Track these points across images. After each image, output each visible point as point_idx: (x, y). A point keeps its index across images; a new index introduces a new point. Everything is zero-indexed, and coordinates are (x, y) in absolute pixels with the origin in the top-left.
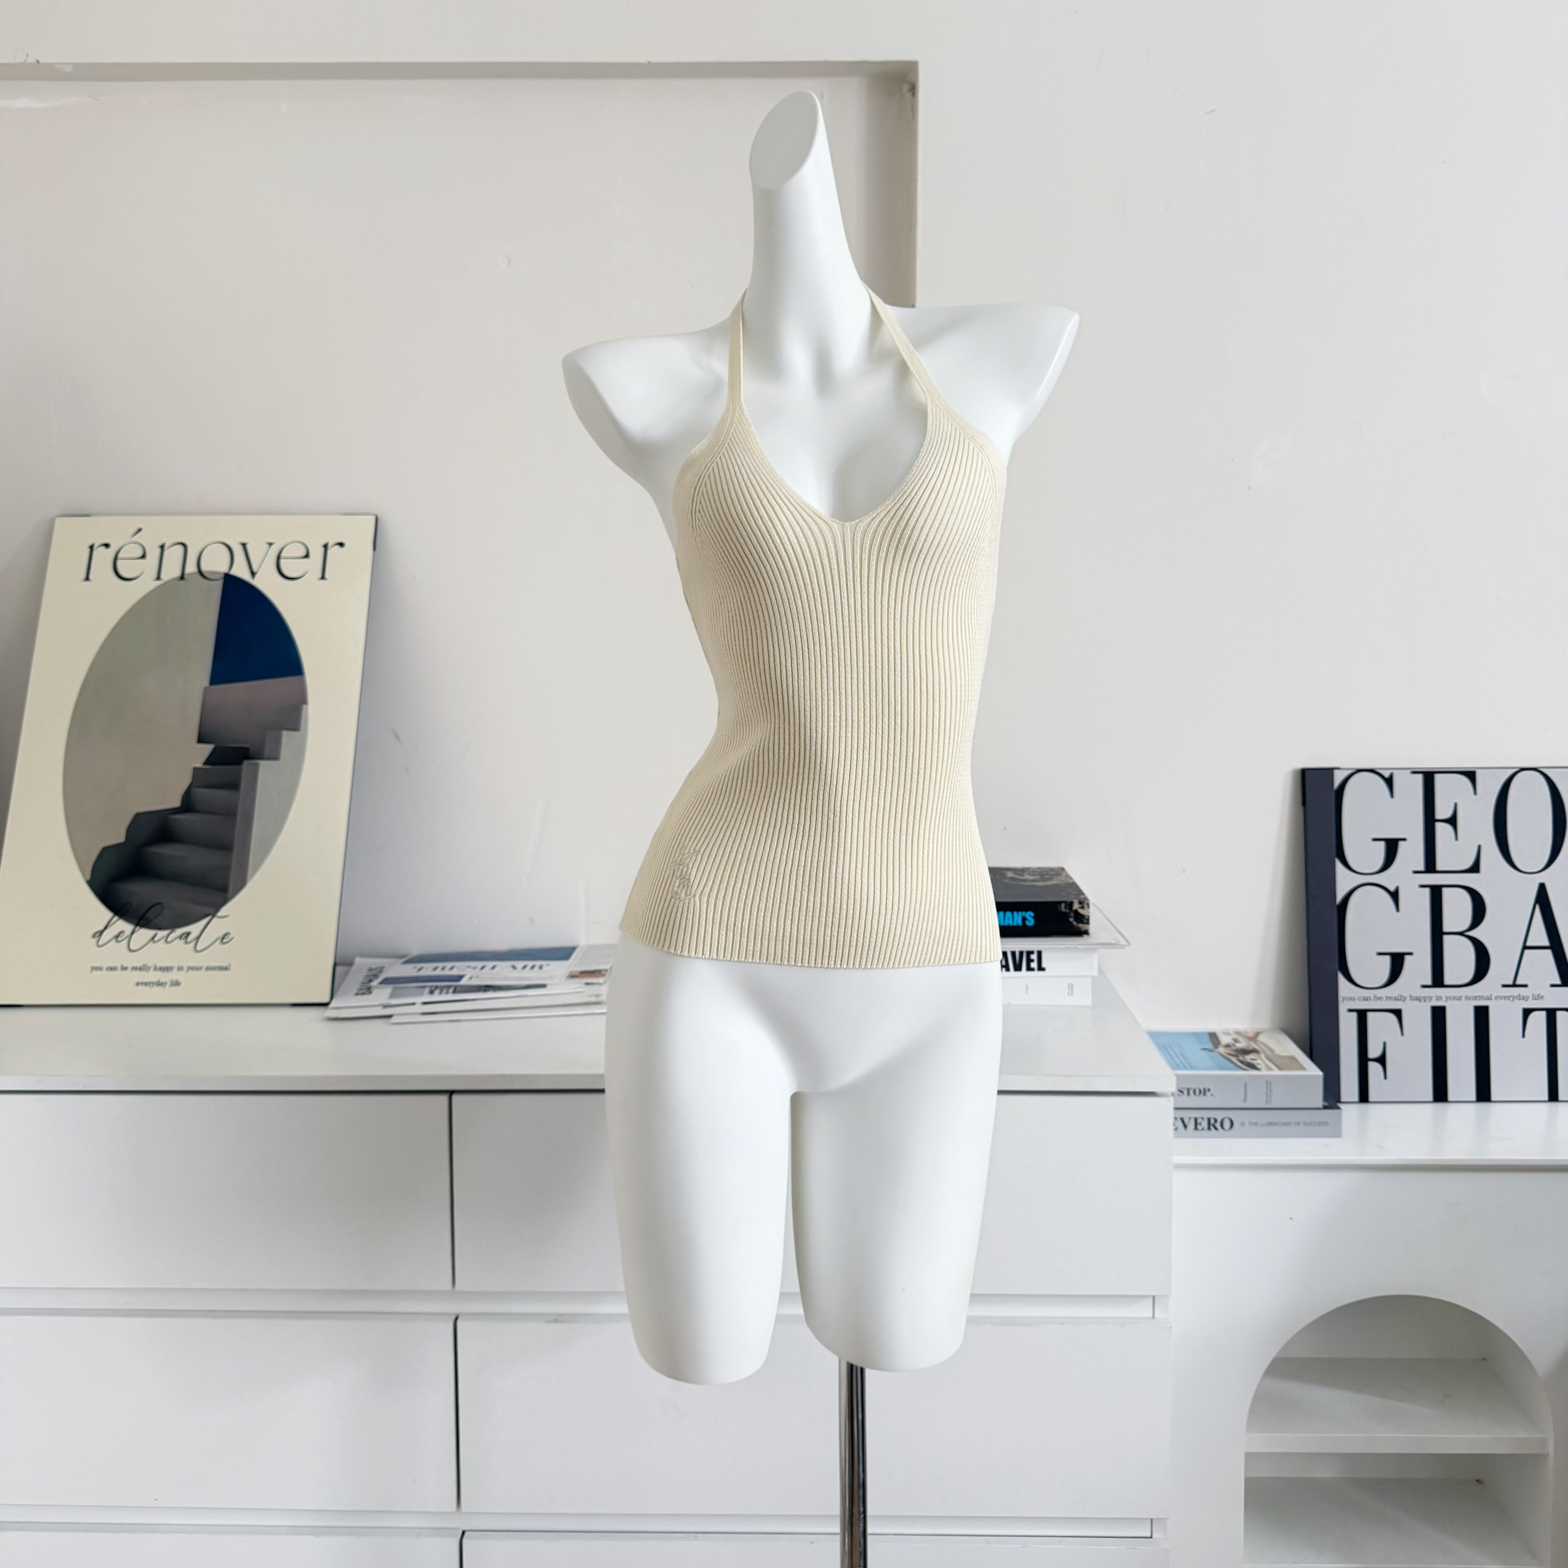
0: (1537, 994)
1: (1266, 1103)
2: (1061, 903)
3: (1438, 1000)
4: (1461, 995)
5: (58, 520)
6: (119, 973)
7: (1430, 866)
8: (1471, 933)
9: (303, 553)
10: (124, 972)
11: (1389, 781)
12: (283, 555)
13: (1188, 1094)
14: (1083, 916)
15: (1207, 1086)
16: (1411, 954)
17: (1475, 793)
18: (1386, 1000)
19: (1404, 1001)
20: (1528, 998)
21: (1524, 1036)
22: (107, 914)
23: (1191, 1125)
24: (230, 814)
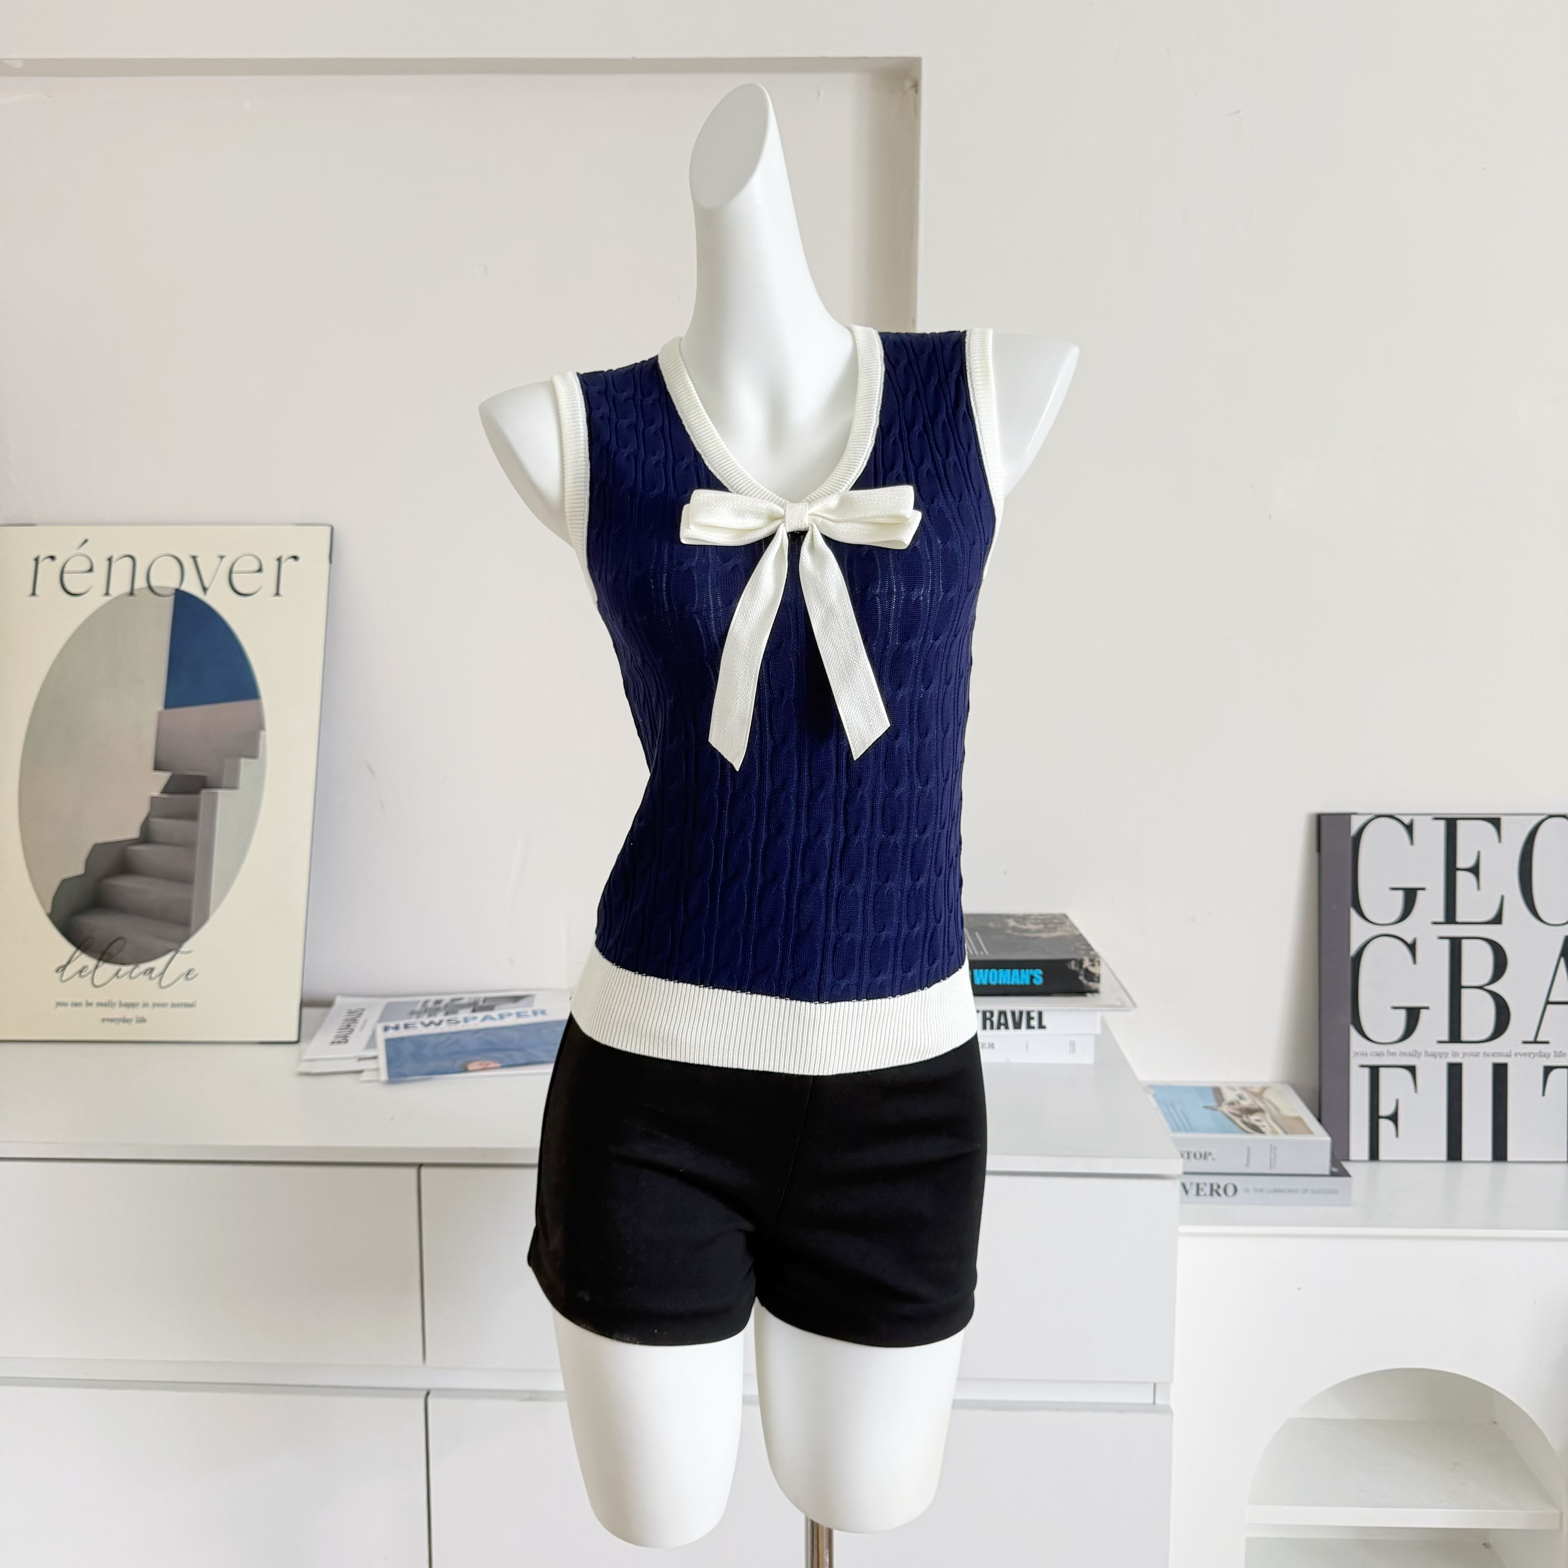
0: (1559, 1051)
1: (1270, 1169)
2: (1070, 960)
3: (1455, 1056)
4: (1478, 1051)
7: (1450, 917)
8: (1490, 987)
9: (257, 568)
10: (90, 1008)
11: (1409, 827)
12: (236, 568)
13: (1189, 1157)
14: (1094, 974)
15: (1207, 1150)
16: (1427, 1008)
17: (1500, 840)
18: (1400, 1055)
19: (1419, 1056)
20: (1550, 1055)
21: (1543, 1094)
22: (70, 949)
23: (1193, 1191)
24: (189, 845)
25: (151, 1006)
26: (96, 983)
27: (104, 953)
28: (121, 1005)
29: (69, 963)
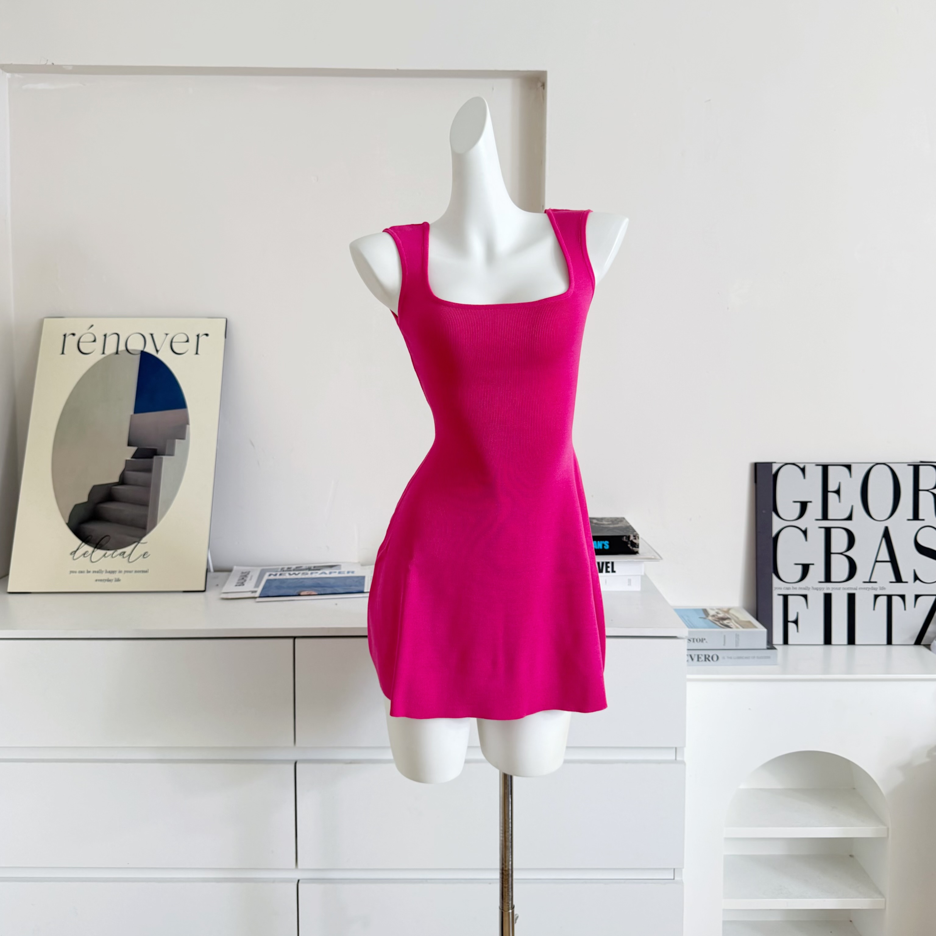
0: (882, 586)
1: (736, 646)
2: (623, 536)
3: (828, 589)
4: (840, 587)
5: (46, 321)
6: (86, 574)
7: (825, 516)
8: (846, 553)
9: (186, 339)
10: (89, 574)
11: (803, 470)
12: (174, 340)
13: (694, 642)
14: (635, 544)
15: (704, 637)
16: (813, 564)
17: (851, 476)
18: (799, 589)
19: (809, 590)
20: (877, 588)
21: (874, 609)
22: (78, 542)
23: (696, 659)
24: (147, 486)
25: (123, 572)
26: (92, 560)
27: (97, 544)
28: (106, 572)
29: (77, 550)
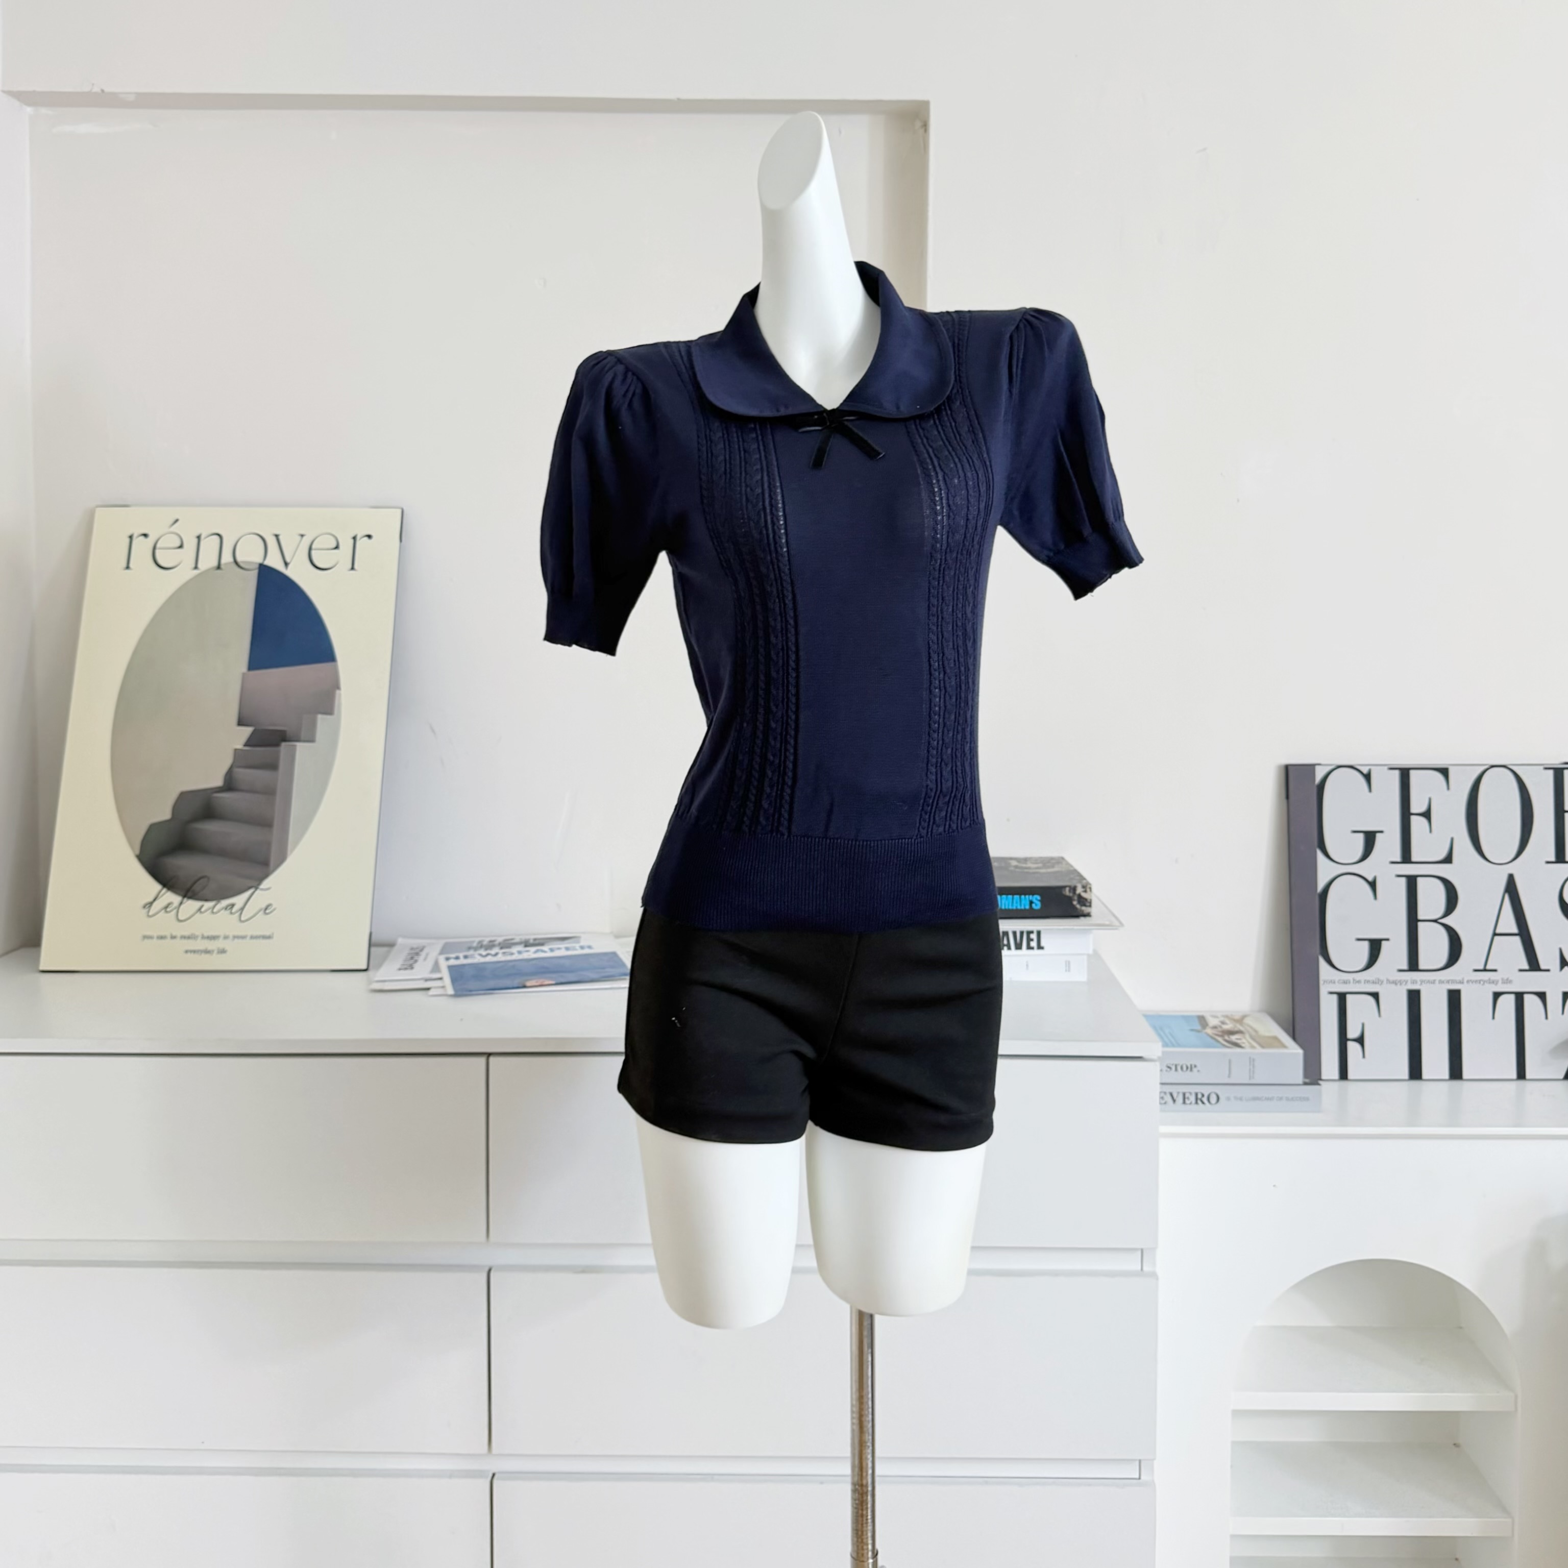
0: (1505, 978)
1: (1250, 1079)
2: (1063, 887)
3: (1413, 983)
4: (1435, 978)
5: (99, 512)
7: (1406, 857)
8: (1443, 921)
9: (334, 545)
10: (175, 941)
11: (1368, 777)
12: (314, 547)
13: (1176, 1070)
14: (1085, 900)
15: (1193, 1063)
16: (1387, 940)
17: (1448, 788)
18: (1365, 983)
19: (1382, 984)
20: (1498, 982)
21: (1493, 1018)
23: (1180, 1100)
24: (269, 792)
25: (231, 937)
26: (181, 917)
27: (188, 891)
28: (203, 937)
29: (155, 900)
